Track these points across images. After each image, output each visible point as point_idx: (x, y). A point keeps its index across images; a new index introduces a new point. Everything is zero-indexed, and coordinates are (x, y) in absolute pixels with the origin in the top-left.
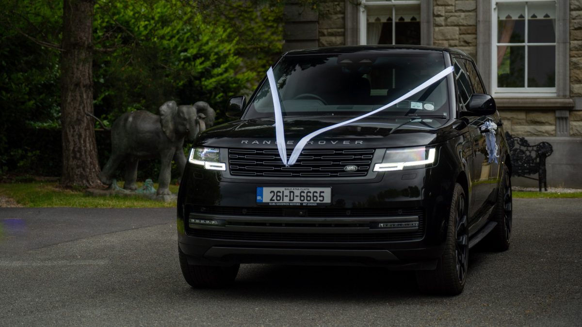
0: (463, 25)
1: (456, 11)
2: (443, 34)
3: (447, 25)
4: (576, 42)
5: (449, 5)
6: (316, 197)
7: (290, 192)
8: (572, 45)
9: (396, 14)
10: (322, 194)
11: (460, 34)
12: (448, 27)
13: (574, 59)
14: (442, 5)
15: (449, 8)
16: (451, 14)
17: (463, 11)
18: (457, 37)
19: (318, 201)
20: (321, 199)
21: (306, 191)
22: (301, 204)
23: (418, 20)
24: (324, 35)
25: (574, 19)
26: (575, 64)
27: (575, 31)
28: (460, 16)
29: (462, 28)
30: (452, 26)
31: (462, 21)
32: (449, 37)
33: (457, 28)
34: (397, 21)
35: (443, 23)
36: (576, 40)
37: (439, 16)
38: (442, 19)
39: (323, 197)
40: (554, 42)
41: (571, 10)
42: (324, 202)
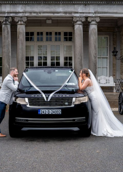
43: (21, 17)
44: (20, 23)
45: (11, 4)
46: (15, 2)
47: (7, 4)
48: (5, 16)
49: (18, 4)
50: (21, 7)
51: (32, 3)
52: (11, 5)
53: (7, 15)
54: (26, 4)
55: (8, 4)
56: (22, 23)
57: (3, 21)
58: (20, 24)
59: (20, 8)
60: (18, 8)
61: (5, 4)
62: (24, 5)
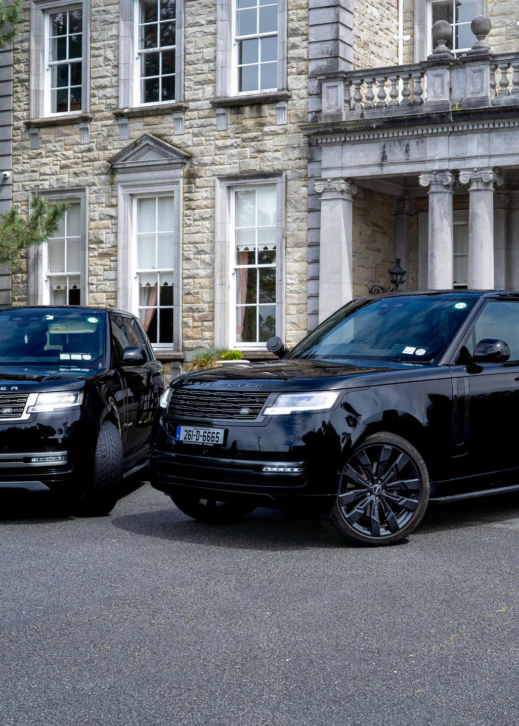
0: (109, 292)
1: (104, 280)
2: (95, 299)
3: (97, 292)
4: (186, 305)
5: (99, 275)
6: (214, 437)
7: (198, 432)
8: (184, 308)
9: (69, 283)
10: (218, 435)
11: (107, 299)
12: (98, 294)
13: (185, 319)
14: (94, 275)
15: (99, 277)
16: (101, 282)
17: (109, 280)
18: (105, 301)
19: (215, 442)
20: (217, 439)
21: (207, 432)
22: (203, 443)
23: (78, 288)
24: (15, 301)
25: (185, 286)
26: (185, 323)
27: (187, 296)
28: (106, 284)
29: (108, 294)
30: (101, 292)
31: (107, 288)
32: (99, 302)
33: (105, 294)
34: (72, 288)
35: (95, 291)
36: (186, 303)
37: (92, 284)
38: (95, 286)
39: (218, 437)
40: (172, 305)
41: (183, 278)
42: (218, 443)
43: (476, 169)
44: (474, 186)
45: (450, 134)
46: (460, 129)
47: (440, 136)
48: (433, 171)
49: (470, 133)
50: (478, 141)
51: (507, 125)
52: (452, 138)
53: (438, 166)
54: (490, 131)
55: (443, 134)
56: (481, 186)
57: (428, 183)
58: (476, 190)
59: (476, 142)
60: (469, 145)
61: (435, 136)
62: (487, 135)
